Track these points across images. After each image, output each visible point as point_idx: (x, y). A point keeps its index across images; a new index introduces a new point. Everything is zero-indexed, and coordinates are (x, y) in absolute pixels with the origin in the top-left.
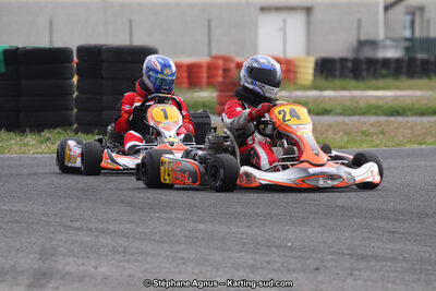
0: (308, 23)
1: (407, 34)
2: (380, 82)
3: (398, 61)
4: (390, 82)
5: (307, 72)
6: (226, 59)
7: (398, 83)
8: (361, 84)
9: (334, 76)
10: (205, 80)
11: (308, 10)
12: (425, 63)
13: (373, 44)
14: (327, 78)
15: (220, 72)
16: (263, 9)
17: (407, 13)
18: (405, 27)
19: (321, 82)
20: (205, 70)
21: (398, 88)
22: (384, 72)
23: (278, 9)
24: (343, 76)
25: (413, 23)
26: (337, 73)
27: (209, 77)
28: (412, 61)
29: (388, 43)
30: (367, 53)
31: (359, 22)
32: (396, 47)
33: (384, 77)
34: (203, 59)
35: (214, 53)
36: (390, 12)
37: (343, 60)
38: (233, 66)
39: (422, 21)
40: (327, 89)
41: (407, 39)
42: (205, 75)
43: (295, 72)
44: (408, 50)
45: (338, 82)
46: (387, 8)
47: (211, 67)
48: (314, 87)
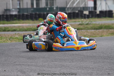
1: (18, 7)
2: (14, 22)
4: (17, 21)
8: (9, 22)
12: (27, 15)
13: (9, 10)
17: (18, 1)
18: (17, 5)
21: (20, 23)
22: (15, 18)
24: (3, 20)
25: (20, 4)
29: (13, 10)
32: (16, 11)
33: (15, 20)
37: (3, 15)
41: (18, 9)
44: (19, 12)
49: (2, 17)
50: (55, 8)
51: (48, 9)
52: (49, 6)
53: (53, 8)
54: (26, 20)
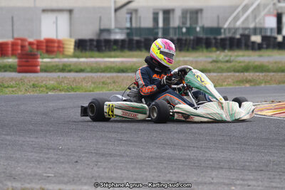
0: (71, 19)
1: (128, 25)
2: (113, 53)
3: (123, 41)
4: (118, 53)
5: (70, 47)
6: (23, 40)
7: (122, 54)
8: (101, 54)
9: (86, 50)
10: (10, 52)
11: (70, 11)
12: (138, 42)
13: (108, 31)
14: (82, 51)
15: (19, 47)
16: (44, 11)
17: (128, 13)
18: (126, 21)
19: (78, 53)
20: (10, 46)
21: (123, 57)
22: (115, 47)
23: (53, 11)
24: (91, 50)
25: (131, 19)
26: (88, 48)
27: (13, 50)
28: (131, 41)
29: (117, 30)
30: (105, 36)
31: (100, 18)
32: (121, 33)
33: (115, 50)
34: (9, 40)
35: (16, 36)
36: (118, 13)
37: (91, 40)
38: (27, 44)
39: (136, 18)
40: (82, 57)
41: (128, 28)
42: (10, 49)
43: (63, 48)
44: (128, 34)
45: (88, 53)
46: (116, 10)
47: (14, 44)
48: (74, 56)
49: (88, 44)
50: (198, 29)
51: (184, 30)
52: (188, 25)
53: (195, 28)
54: (136, 50)
